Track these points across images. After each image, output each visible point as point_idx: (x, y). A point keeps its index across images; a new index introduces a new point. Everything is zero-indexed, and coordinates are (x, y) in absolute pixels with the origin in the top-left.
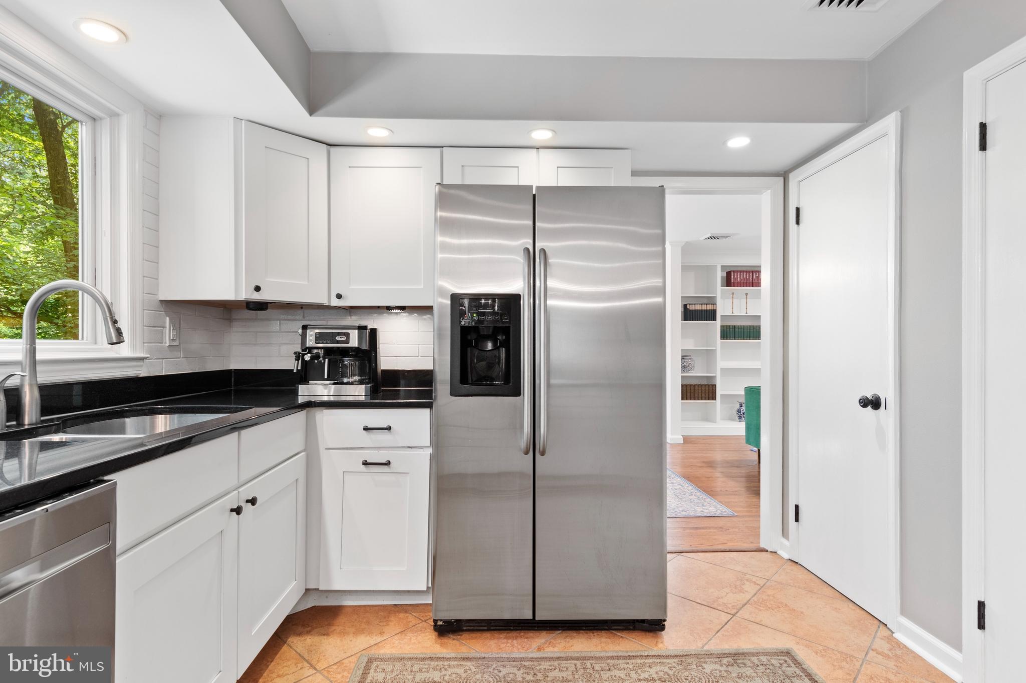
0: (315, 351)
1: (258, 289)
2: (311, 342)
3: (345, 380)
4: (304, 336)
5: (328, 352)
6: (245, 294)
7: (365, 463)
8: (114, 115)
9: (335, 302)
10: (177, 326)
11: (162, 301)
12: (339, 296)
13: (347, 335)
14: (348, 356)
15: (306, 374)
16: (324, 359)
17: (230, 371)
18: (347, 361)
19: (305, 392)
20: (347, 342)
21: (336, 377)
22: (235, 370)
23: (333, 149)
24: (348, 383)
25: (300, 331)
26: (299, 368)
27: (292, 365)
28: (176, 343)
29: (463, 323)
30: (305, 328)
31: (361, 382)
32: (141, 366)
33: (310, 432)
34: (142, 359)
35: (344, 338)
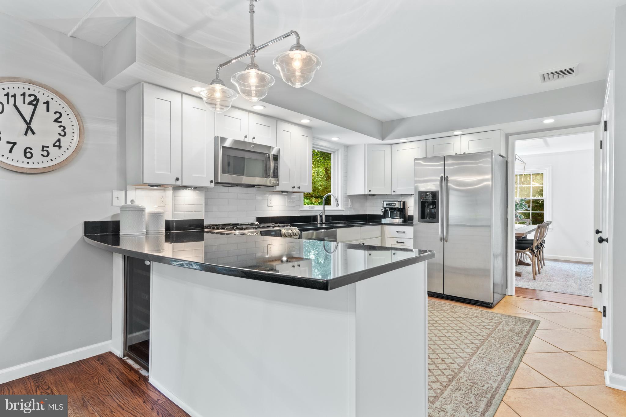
0: (387, 208)
1: (370, 191)
2: (385, 206)
3: (395, 218)
4: (383, 204)
5: (391, 209)
6: (367, 193)
7: (397, 242)
8: (338, 150)
9: (393, 193)
10: (352, 202)
11: (348, 195)
12: (394, 192)
13: (395, 204)
14: (396, 210)
15: (385, 216)
16: (389, 211)
17: (367, 215)
18: (396, 212)
19: (383, 221)
20: (395, 206)
21: (392, 217)
22: (368, 215)
23: (393, 146)
24: (396, 219)
25: (382, 203)
26: (383, 214)
27: (380, 213)
28: (351, 206)
29: (422, 200)
30: (383, 201)
31: (400, 218)
32: (343, 212)
33: (382, 232)
34: (343, 210)
35: (394, 205)
